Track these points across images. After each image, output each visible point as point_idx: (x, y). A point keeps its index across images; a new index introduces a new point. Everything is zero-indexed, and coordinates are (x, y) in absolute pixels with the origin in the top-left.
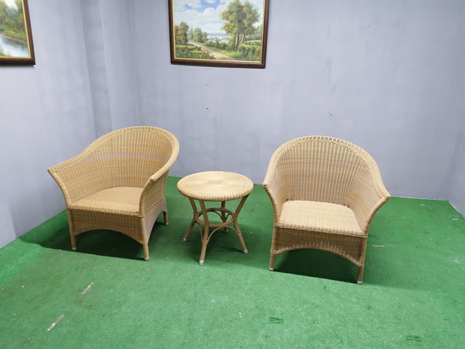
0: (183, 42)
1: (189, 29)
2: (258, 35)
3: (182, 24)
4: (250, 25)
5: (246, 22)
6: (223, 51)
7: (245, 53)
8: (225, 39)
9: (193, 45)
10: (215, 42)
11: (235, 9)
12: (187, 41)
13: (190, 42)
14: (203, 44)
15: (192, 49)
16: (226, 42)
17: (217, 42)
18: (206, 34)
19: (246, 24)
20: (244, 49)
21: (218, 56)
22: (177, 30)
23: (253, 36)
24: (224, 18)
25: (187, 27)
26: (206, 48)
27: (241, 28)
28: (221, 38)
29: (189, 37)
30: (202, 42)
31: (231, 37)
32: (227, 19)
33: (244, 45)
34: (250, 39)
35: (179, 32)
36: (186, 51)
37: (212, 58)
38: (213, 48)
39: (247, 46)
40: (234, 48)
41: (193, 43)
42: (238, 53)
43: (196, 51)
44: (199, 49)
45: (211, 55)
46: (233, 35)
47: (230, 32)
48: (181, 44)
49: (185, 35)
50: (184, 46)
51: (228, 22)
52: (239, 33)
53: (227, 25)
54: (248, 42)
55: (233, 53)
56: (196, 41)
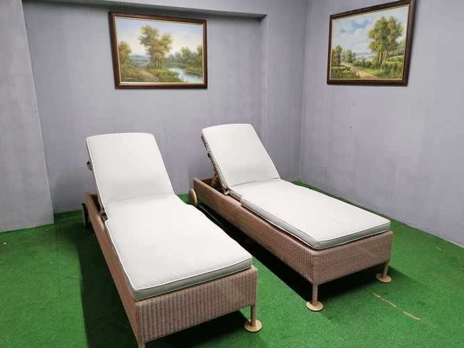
0: (337, 63)
1: (342, 51)
2: (400, 51)
3: (338, 47)
4: (393, 41)
5: (389, 38)
6: (368, 70)
7: (388, 70)
8: (370, 57)
9: (344, 66)
10: (361, 61)
11: (381, 26)
12: (340, 62)
13: (342, 63)
14: (352, 64)
15: (343, 70)
16: (371, 60)
17: (364, 61)
18: (355, 54)
19: (390, 40)
20: (387, 66)
21: (363, 74)
22: (334, 53)
23: (396, 52)
24: (370, 37)
25: (341, 49)
26: (354, 68)
27: (385, 45)
28: (366, 56)
29: (342, 58)
30: (351, 62)
31: (375, 55)
32: (373, 37)
33: (387, 62)
34: (393, 56)
35: (335, 55)
36: (338, 72)
37: (359, 77)
38: (360, 68)
39: (389, 63)
40: (378, 66)
41: (345, 64)
42: (381, 71)
43: (346, 72)
44: (348, 69)
45: (357, 74)
46: (377, 53)
47: (375, 50)
48: (335, 66)
49: (339, 57)
50: (337, 68)
51: (374, 40)
52: (383, 50)
53: (373, 44)
54: (391, 58)
55: (376, 71)
56: (346, 62)
